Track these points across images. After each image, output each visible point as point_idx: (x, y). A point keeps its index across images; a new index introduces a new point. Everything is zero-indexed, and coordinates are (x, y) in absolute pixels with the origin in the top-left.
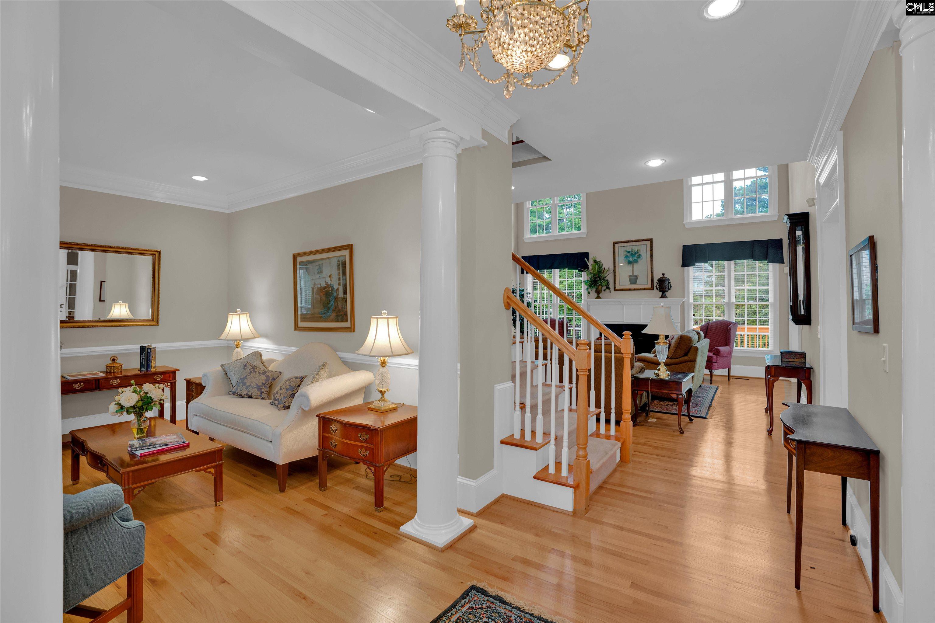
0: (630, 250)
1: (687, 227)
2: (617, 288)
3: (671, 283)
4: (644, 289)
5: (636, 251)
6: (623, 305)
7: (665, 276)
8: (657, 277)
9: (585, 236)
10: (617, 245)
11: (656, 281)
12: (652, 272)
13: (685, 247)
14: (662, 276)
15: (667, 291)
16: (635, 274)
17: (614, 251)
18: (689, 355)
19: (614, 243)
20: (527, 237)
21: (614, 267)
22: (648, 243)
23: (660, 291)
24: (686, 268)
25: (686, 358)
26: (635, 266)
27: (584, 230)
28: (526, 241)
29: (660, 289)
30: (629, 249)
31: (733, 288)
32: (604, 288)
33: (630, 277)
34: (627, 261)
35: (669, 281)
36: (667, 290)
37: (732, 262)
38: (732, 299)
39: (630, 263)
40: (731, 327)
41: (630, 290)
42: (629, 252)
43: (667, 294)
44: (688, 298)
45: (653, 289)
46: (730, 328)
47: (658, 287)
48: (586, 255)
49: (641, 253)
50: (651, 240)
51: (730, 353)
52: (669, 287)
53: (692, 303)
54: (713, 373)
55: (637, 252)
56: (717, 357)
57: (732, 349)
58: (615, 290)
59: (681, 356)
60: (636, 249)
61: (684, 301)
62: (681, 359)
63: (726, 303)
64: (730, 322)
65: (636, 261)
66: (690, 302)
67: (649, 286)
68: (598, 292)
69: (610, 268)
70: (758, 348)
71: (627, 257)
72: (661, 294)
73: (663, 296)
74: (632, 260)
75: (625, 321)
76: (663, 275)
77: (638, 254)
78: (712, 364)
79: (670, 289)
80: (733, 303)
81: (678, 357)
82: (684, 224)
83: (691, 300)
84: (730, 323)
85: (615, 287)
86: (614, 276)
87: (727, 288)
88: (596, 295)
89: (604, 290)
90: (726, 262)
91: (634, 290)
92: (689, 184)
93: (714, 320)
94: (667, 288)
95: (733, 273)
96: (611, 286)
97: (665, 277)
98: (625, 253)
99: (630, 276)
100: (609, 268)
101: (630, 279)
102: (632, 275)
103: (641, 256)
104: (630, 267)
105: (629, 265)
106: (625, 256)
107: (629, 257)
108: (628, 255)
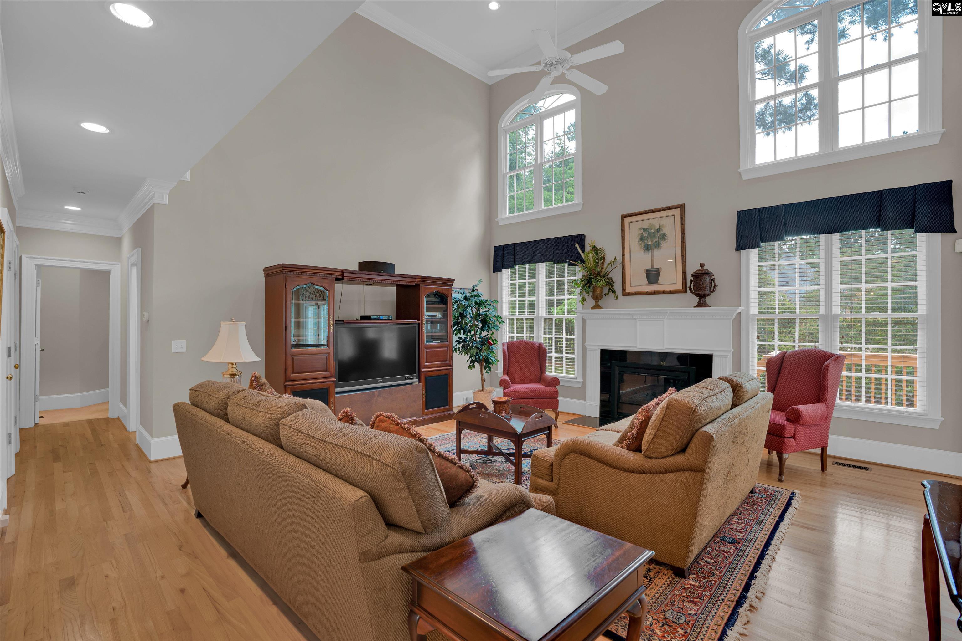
0: (646, 227)
1: (745, 177)
2: (628, 290)
3: (716, 280)
4: (671, 292)
5: (657, 227)
6: (635, 319)
7: (705, 268)
8: (692, 269)
9: (579, 208)
10: (627, 220)
11: (689, 278)
12: (684, 262)
13: (740, 213)
14: (700, 268)
15: (708, 295)
16: (655, 267)
17: (623, 230)
18: (689, 451)
19: (624, 217)
20: (502, 217)
21: (623, 255)
22: (678, 212)
23: (696, 295)
24: (743, 252)
25: (680, 459)
26: (656, 252)
27: (578, 199)
28: (501, 223)
29: (696, 291)
30: (646, 225)
31: (837, 287)
32: (606, 290)
33: (647, 271)
34: (643, 244)
35: (713, 277)
36: (708, 292)
37: (836, 237)
38: (833, 308)
39: (647, 248)
40: (829, 364)
41: (647, 293)
42: (645, 230)
43: (708, 300)
44: (748, 306)
45: (686, 292)
46: (827, 366)
47: (692, 287)
48: (581, 239)
49: (665, 231)
50: (682, 207)
51: (826, 418)
52: (712, 288)
53: (754, 316)
54: (786, 459)
55: (658, 230)
56: (795, 427)
57: (830, 408)
58: (625, 294)
59: (668, 453)
60: (656, 223)
61: (740, 313)
62: (668, 460)
63: (822, 316)
64: (828, 353)
65: (658, 246)
66: (752, 313)
67: (679, 286)
68: (597, 298)
69: (617, 258)
70: (890, 407)
71: (642, 239)
72: (697, 299)
73: (702, 304)
74: (650, 243)
75: (638, 347)
76: (702, 265)
77: (661, 232)
78: (783, 442)
79: (713, 291)
80: (836, 316)
81: (660, 455)
82: (740, 174)
83: (754, 310)
84: (828, 356)
85: (624, 290)
86: (623, 271)
87: (824, 286)
88: (593, 303)
89: (605, 295)
90: (822, 237)
91: (654, 293)
92: (750, 100)
93: (797, 348)
94: (708, 289)
95: (837, 259)
96: (618, 286)
97: (704, 270)
98: (641, 232)
100: (615, 259)
101: (648, 276)
102: (651, 268)
103: (664, 236)
104: (648, 255)
105: (647, 252)
106: (640, 237)
107: (646, 238)
108: (645, 235)
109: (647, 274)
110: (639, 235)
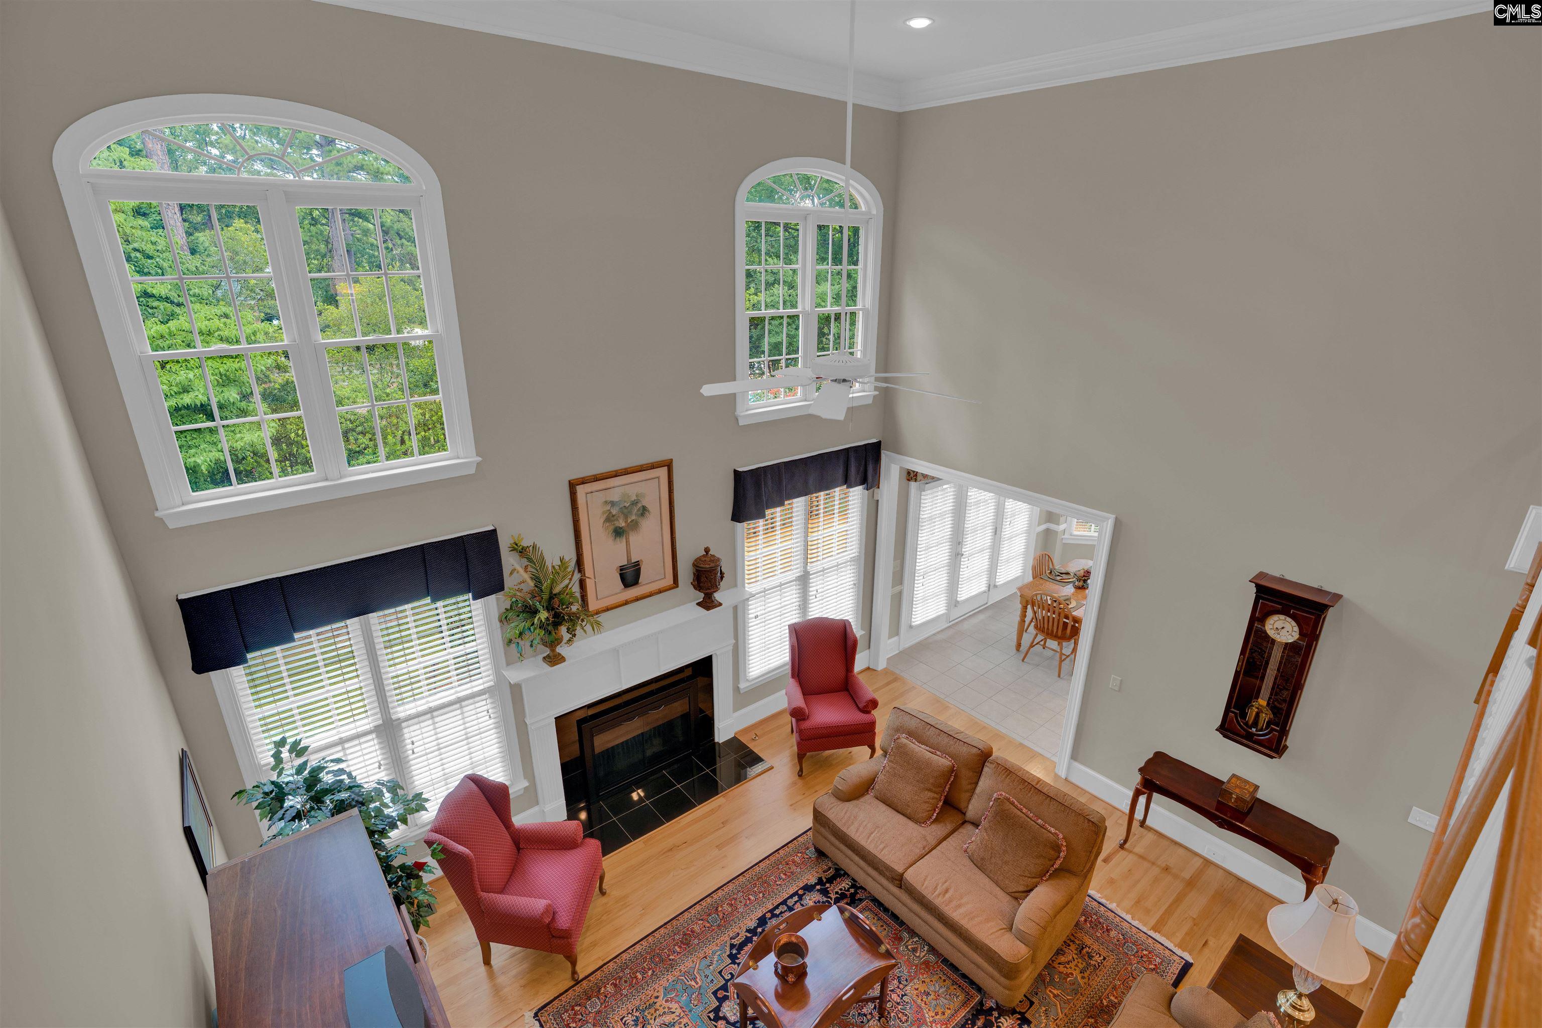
0: (616, 499)
2: (592, 607)
4: (660, 591)
5: (634, 498)
7: (711, 553)
8: (687, 556)
9: (472, 469)
10: (579, 490)
11: (684, 567)
12: (674, 546)
13: (738, 477)
14: (703, 554)
16: (633, 561)
17: (574, 508)
19: (573, 486)
21: (579, 553)
22: (663, 472)
23: (699, 591)
26: (633, 538)
30: (614, 496)
33: (621, 570)
34: (612, 527)
39: (618, 533)
41: (625, 603)
42: (613, 504)
45: (679, 588)
47: (691, 580)
49: (645, 502)
50: (669, 464)
55: (636, 503)
58: (587, 614)
60: (632, 492)
65: (634, 526)
67: (670, 582)
69: (567, 558)
71: (610, 518)
74: (623, 524)
76: (707, 550)
77: (639, 506)
82: (736, 417)
85: (585, 608)
86: (580, 578)
88: (547, 654)
91: (637, 599)
98: (608, 507)
99: (622, 568)
101: (623, 577)
102: (626, 563)
103: (644, 511)
104: (621, 544)
105: (618, 539)
106: (605, 516)
107: (615, 518)
108: (614, 512)
109: (621, 575)
110: (604, 513)
